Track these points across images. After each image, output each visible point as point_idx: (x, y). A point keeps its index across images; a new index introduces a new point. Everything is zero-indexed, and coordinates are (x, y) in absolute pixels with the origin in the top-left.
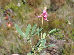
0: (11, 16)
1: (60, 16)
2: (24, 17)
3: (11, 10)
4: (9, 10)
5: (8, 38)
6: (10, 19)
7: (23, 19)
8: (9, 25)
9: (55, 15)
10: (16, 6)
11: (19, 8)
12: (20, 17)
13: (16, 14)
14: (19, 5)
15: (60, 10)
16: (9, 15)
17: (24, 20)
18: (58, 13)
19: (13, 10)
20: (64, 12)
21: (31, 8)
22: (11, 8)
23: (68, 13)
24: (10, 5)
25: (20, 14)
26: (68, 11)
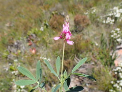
0: (35, 41)
1: (86, 37)
2: (48, 41)
3: (34, 35)
4: (32, 36)
5: (32, 65)
6: (33, 45)
7: (47, 43)
8: (34, 51)
9: (81, 36)
10: (39, 31)
11: (42, 32)
12: (44, 42)
13: (39, 39)
14: (42, 29)
15: (85, 31)
16: (33, 41)
17: (48, 45)
18: (83, 34)
19: (36, 35)
20: (90, 32)
21: (54, 32)
22: (34, 33)
23: (94, 33)
24: (33, 30)
25: (43, 39)
26: (94, 31)
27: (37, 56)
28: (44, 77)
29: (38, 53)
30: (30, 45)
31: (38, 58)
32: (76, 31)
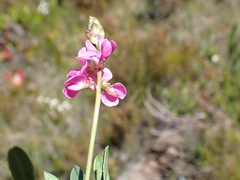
0: (21, 47)
1: (182, 35)
2: (62, 47)
3: (19, 29)
4: (12, 30)
5: (15, 122)
6: (16, 59)
7: (58, 55)
9: (166, 32)
11: (45, 19)
12: (51, 49)
13: (35, 42)
14: (43, 8)
15: (180, 16)
16: (14, 45)
17: (65, 59)
18: (174, 26)
19: (26, 28)
20: (195, 20)
21: (83, 17)
22: (19, 22)
23: (208, 22)
24: (14, 13)
25: (48, 40)
26: (208, 15)
27: (30, 93)
28: (51, 159)
29: (32, 86)
30: (7, 60)
31: (31, 99)
32: (152, 17)
